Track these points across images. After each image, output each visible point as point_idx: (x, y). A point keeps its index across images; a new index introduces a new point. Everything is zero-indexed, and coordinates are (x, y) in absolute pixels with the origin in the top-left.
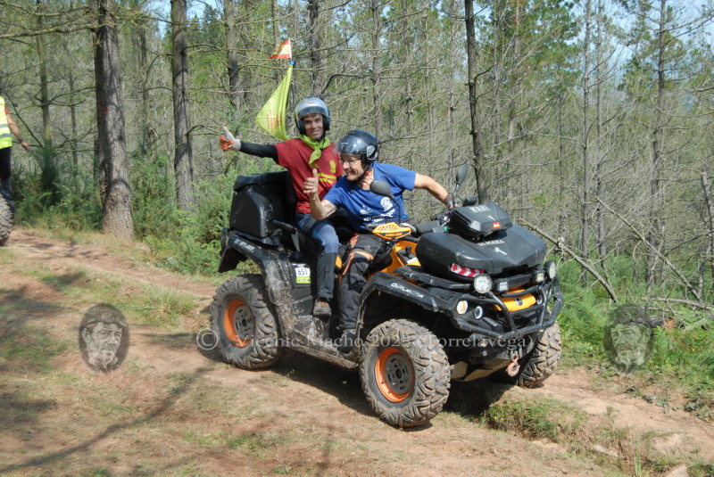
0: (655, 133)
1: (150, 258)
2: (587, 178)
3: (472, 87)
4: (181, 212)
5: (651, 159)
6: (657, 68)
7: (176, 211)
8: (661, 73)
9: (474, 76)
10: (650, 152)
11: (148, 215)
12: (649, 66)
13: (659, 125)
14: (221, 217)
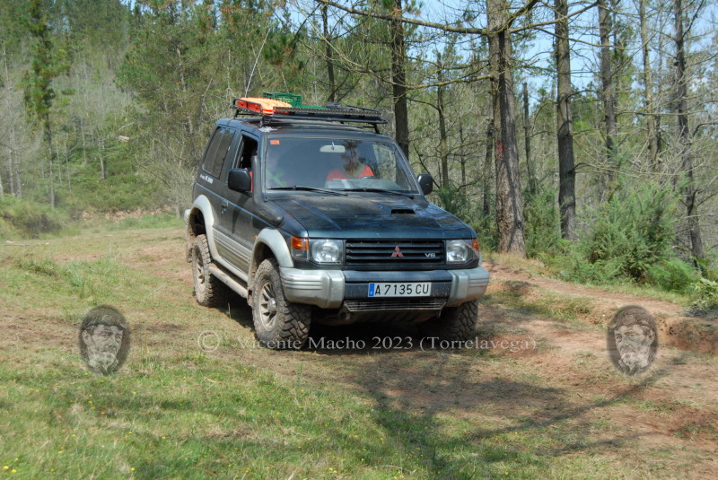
1: (544, 271)
4: (565, 241)
7: (560, 240)
11: (537, 242)
14: (606, 240)
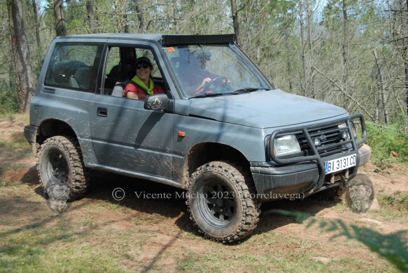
0: (343, 47)
2: (306, 75)
3: (234, 18)
5: (342, 62)
6: (342, 9)
8: (345, 12)
9: (235, 12)
10: (342, 59)
12: (337, 9)
13: (346, 42)
